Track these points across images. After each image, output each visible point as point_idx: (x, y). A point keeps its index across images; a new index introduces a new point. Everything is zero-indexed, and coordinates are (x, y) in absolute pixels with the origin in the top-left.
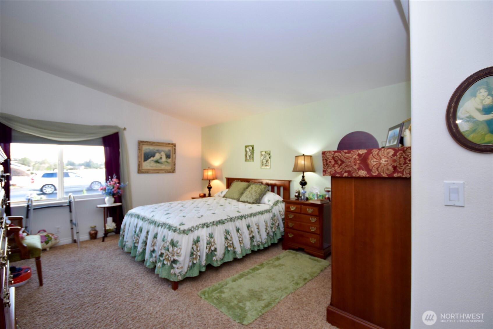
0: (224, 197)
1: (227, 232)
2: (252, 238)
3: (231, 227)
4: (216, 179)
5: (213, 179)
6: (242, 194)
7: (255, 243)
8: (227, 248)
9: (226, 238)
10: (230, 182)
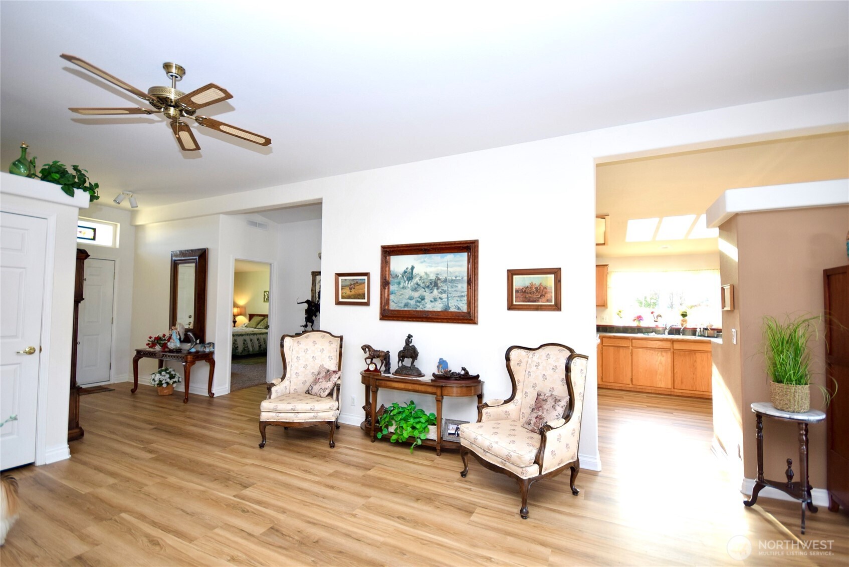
0: (246, 327)
1: (245, 340)
2: (260, 346)
3: (247, 338)
4: (241, 315)
5: (238, 315)
6: (258, 324)
7: (262, 349)
8: (244, 348)
9: (244, 343)
10: (251, 317)
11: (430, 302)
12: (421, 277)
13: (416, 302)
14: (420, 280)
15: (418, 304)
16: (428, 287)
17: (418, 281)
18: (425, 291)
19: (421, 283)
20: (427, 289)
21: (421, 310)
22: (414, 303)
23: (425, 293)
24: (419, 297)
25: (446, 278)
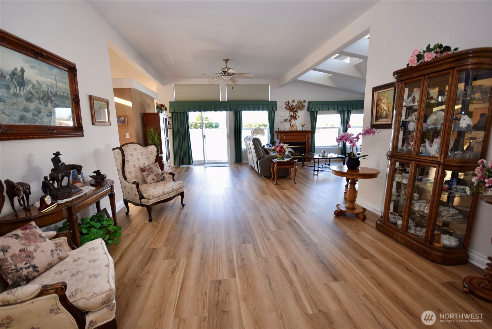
11: (46, 116)
12: (33, 85)
13: (33, 116)
14: (33, 88)
15: (36, 118)
16: (42, 98)
17: (32, 90)
18: (40, 103)
19: (35, 93)
20: (41, 101)
21: (40, 124)
22: (31, 116)
23: (40, 105)
24: (35, 110)
25: (56, 92)
